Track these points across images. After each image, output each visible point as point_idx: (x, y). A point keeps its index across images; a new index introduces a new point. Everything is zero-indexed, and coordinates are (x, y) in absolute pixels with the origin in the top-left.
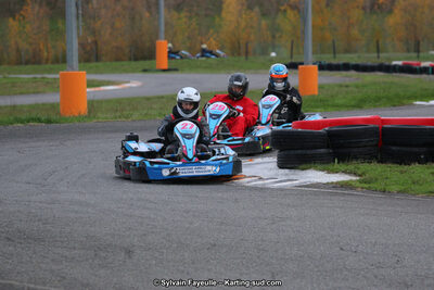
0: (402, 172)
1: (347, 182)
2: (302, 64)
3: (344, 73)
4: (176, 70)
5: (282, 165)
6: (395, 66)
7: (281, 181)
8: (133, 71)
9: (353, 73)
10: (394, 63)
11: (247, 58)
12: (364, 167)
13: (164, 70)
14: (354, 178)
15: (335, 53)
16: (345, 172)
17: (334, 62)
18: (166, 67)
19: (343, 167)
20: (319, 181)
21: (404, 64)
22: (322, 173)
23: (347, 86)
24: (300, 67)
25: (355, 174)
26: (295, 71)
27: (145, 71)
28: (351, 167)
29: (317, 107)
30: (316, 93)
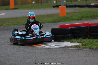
0: (96, 42)
1: (78, 45)
2: (60, 5)
3: (75, 8)
4: (17, 9)
6: (92, 5)
7: (55, 46)
8: (2, 9)
9: (78, 8)
10: (92, 4)
11: (41, 4)
12: (84, 40)
13: (13, 9)
14: (80, 44)
15: (71, 1)
16: (77, 42)
17: (71, 4)
18: (14, 8)
19: (76, 40)
20: (68, 45)
21: (95, 5)
22: (69, 43)
23: (76, 13)
24: (60, 6)
25: (81, 43)
26: (58, 8)
27: (6, 9)
28: (79, 40)
29: (66, 20)
30: (66, 15)
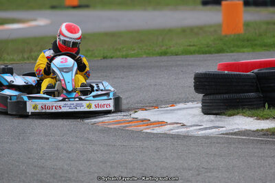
4: (87, 6)
5: (207, 111)
7: (206, 129)
13: (75, 7)
18: (76, 3)
19: (274, 112)
20: (248, 128)
22: (251, 119)
24: (224, 3)
27: (53, 7)
29: (243, 47)
30: (242, 31)
